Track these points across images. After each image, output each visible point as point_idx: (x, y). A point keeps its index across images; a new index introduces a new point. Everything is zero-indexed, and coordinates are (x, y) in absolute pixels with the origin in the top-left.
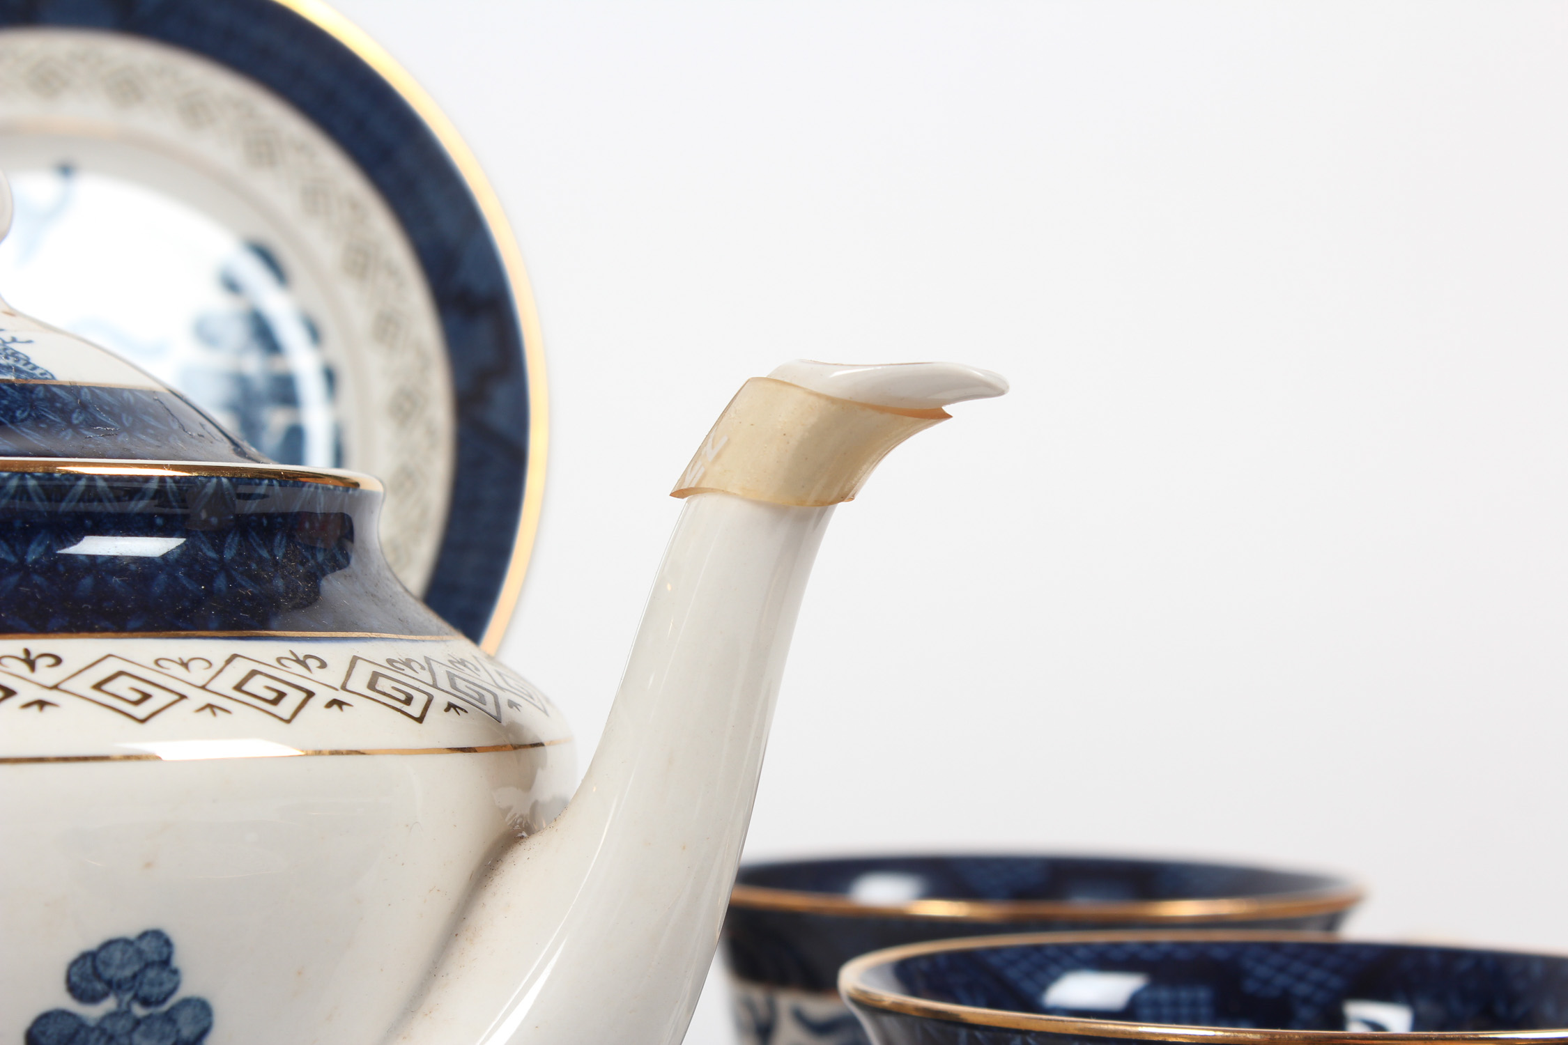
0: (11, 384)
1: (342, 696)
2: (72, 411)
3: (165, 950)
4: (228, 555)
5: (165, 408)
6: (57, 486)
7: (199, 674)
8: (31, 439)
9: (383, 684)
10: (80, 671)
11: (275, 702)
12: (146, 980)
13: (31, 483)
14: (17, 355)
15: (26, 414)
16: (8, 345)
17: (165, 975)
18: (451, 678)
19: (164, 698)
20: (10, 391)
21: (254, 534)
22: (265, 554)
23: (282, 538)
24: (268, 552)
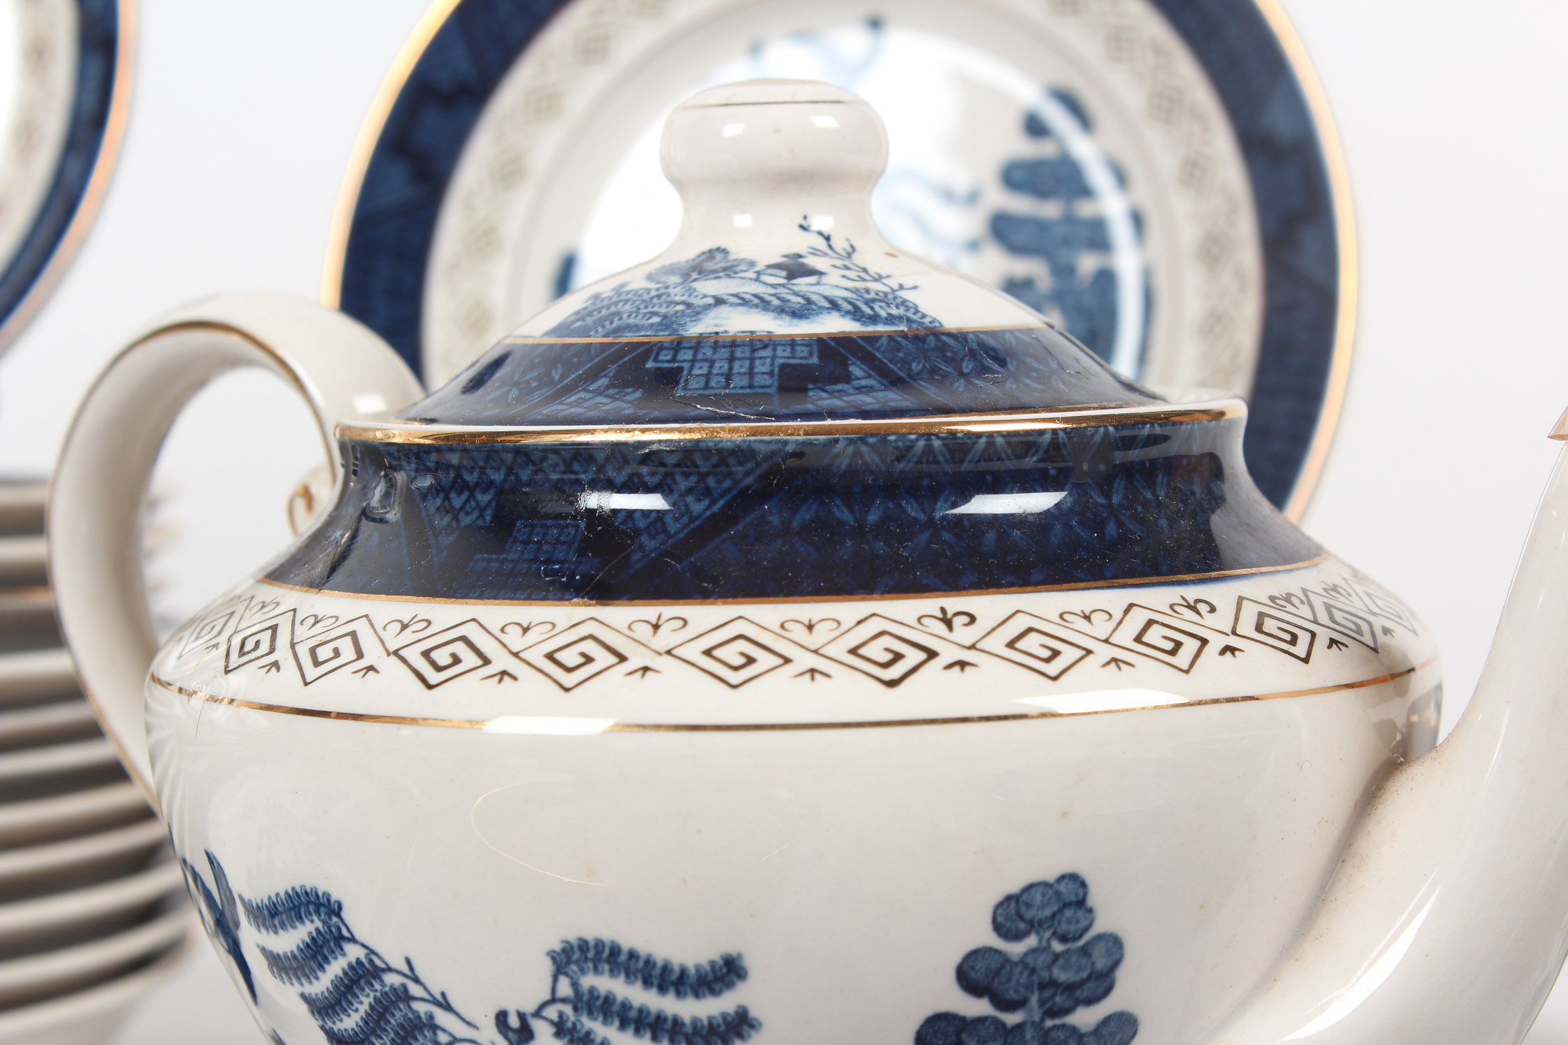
0: (903, 335)
1: (1234, 641)
2: (962, 360)
3: (1081, 891)
4: (1116, 500)
5: (1043, 345)
6: (960, 445)
7: (1101, 627)
8: (928, 392)
9: (1270, 626)
10: (994, 629)
11: (1173, 652)
12: (1064, 919)
13: (937, 443)
14: (906, 304)
15: (921, 365)
16: (897, 293)
17: (1081, 913)
18: (1329, 608)
19: (1073, 654)
20: (904, 342)
21: (1138, 476)
22: (1149, 495)
23: (1164, 476)
24: (1152, 493)
